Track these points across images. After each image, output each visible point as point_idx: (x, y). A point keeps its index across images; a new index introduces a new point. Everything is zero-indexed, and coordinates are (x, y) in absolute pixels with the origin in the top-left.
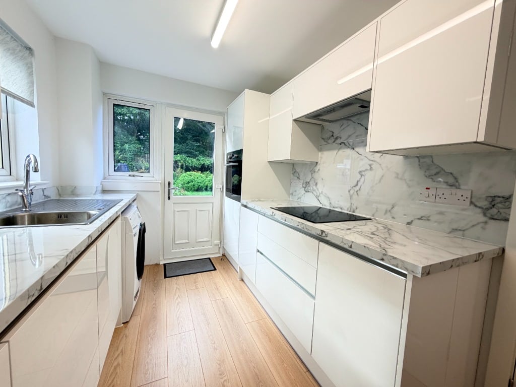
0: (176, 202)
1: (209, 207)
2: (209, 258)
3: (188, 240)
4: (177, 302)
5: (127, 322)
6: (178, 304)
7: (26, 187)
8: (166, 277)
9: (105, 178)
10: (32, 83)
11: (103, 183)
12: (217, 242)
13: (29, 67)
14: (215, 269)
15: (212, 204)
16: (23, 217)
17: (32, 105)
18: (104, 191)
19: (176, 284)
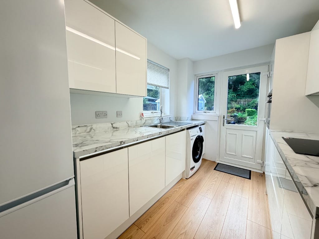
0: (228, 128)
1: (254, 134)
2: (250, 171)
3: (235, 153)
4: (213, 183)
5: (187, 179)
6: (212, 184)
7: (161, 116)
8: (215, 169)
9: (194, 114)
10: (169, 81)
11: (193, 116)
12: (260, 161)
13: (168, 75)
14: (250, 178)
15: (256, 132)
16: (159, 126)
17: (168, 88)
18: (192, 120)
19: (218, 175)
